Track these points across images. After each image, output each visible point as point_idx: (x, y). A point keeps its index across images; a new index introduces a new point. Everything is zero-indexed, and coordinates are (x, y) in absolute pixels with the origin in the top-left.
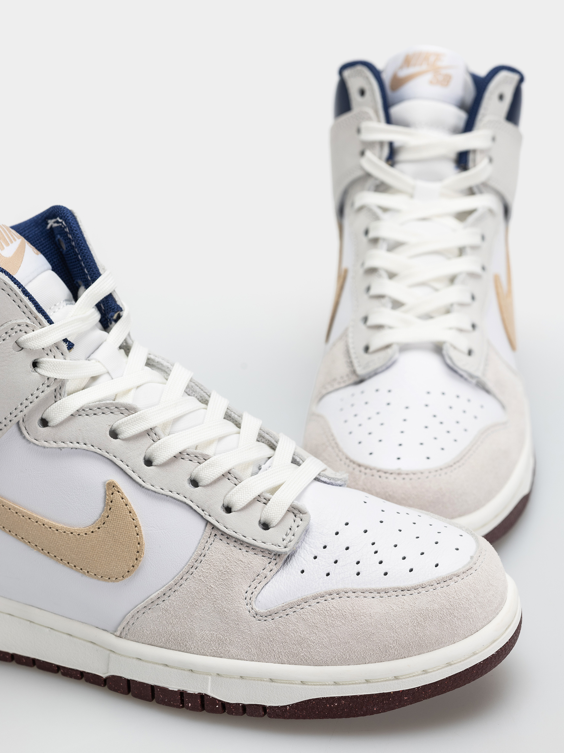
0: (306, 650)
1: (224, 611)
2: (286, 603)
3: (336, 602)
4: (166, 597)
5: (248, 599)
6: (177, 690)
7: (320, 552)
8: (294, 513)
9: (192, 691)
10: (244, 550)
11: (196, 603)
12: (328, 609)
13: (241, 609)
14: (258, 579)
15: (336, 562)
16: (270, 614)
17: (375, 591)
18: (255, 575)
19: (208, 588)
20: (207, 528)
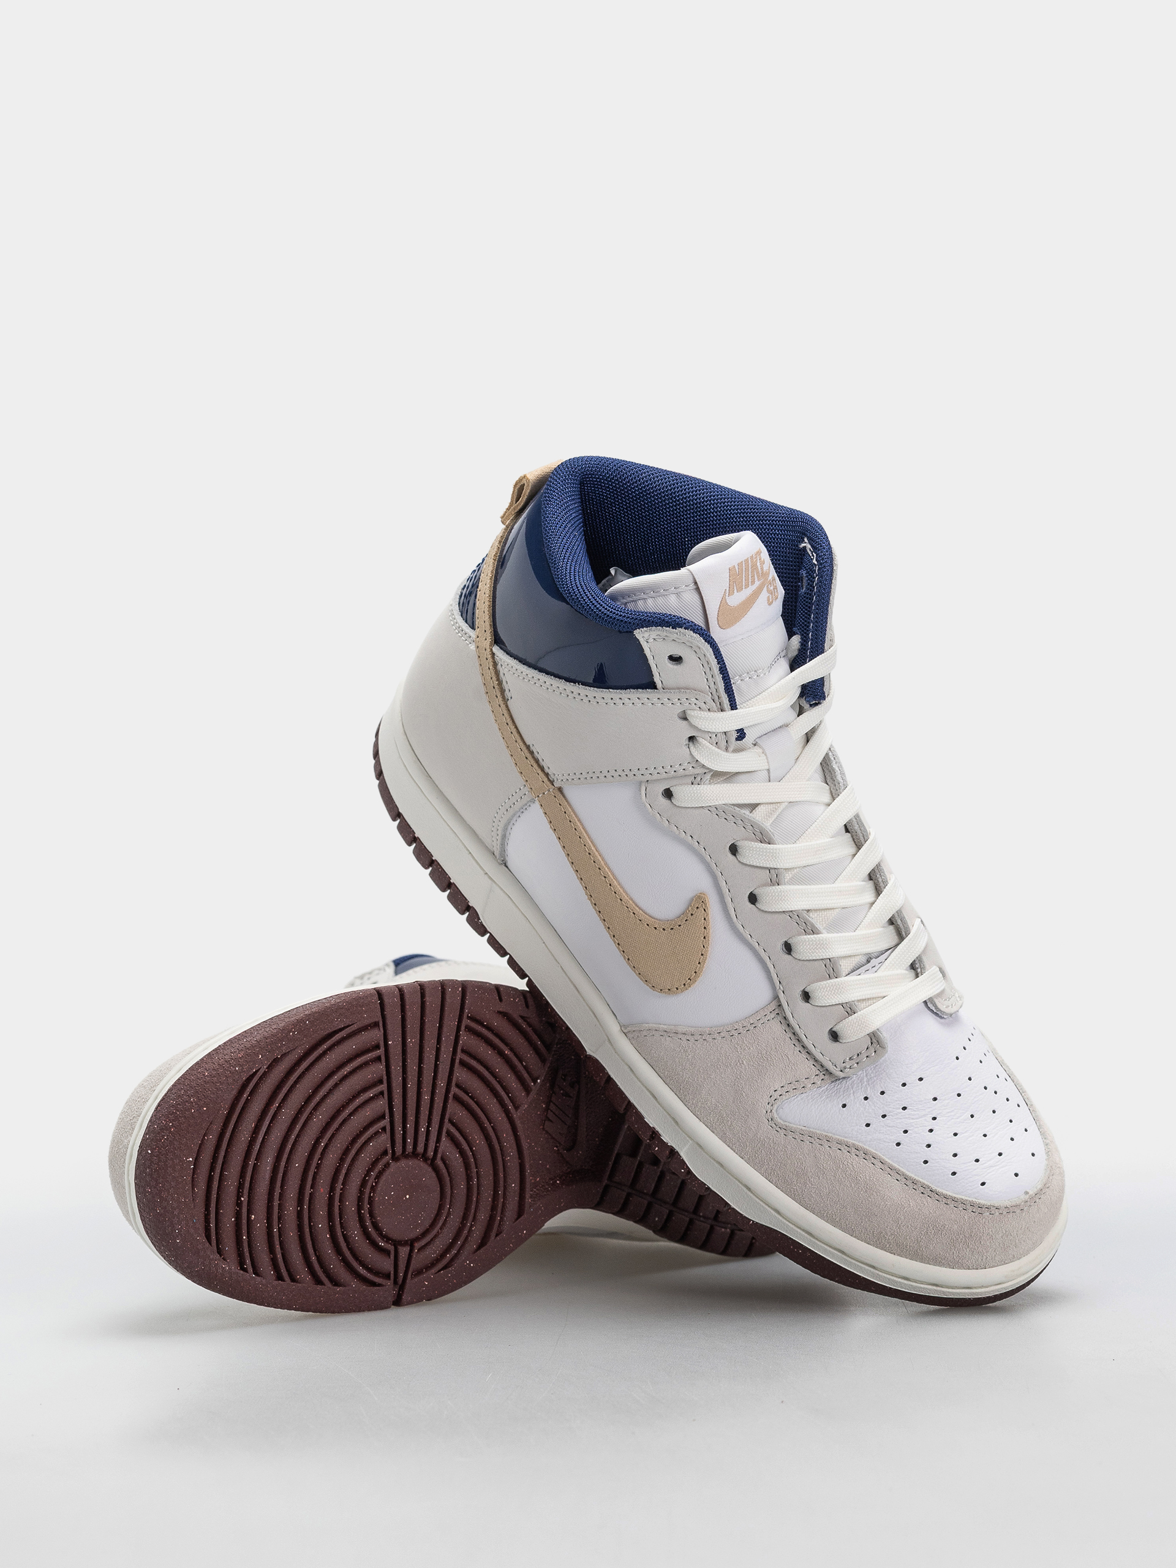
0: (800, 1185)
1: (742, 1094)
2: (808, 1129)
3: (857, 1162)
4: (692, 1039)
5: (773, 1098)
6: (652, 1126)
7: (874, 1095)
8: (871, 1040)
9: (666, 1139)
10: (798, 1049)
11: (719, 1067)
12: (845, 1163)
13: (760, 1104)
14: (794, 1085)
15: (884, 1116)
16: (786, 1130)
17: (903, 1175)
18: (794, 1080)
19: (739, 1061)
20: (773, 1002)
